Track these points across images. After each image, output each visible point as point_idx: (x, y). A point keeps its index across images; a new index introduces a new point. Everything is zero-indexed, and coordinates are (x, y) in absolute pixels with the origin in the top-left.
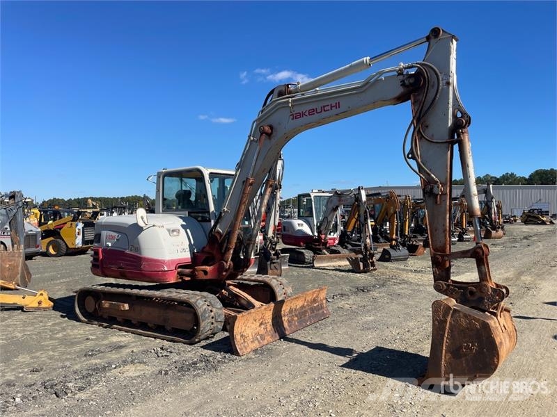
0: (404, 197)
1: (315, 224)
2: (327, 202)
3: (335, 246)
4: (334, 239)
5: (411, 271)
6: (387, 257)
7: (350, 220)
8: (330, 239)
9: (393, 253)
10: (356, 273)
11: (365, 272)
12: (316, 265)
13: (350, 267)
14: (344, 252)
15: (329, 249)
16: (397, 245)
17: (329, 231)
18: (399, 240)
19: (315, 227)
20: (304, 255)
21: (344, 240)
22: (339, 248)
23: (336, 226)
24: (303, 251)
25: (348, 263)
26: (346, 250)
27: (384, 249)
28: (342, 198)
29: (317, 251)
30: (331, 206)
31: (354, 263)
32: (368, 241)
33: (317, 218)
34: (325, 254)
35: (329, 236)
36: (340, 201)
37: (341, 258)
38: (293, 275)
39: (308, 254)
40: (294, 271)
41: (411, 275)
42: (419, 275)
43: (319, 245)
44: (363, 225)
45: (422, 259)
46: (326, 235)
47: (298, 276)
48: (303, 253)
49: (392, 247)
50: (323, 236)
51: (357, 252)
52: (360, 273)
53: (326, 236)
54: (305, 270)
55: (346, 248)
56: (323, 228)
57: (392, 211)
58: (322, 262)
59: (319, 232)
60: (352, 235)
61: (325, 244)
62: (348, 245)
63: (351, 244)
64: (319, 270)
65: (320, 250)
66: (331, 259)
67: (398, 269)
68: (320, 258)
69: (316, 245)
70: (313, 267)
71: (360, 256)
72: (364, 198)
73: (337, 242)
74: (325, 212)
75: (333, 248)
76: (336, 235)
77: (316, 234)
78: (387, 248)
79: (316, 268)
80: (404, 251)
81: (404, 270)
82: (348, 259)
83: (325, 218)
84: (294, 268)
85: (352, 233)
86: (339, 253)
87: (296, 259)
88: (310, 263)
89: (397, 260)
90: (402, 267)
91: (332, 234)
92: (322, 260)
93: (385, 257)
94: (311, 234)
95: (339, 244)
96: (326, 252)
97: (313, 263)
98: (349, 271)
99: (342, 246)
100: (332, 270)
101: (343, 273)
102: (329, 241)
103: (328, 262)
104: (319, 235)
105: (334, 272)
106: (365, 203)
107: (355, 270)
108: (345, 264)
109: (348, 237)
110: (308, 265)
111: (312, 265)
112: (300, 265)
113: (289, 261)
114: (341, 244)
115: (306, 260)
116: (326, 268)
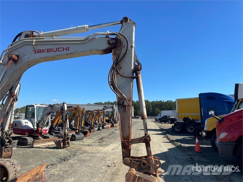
0: (82, 109)
1: (36, 122)
4: (46, 130)
5: (86, 145)
6: (74, 138)
7: (55, 119)
8: (44, 130)
9: (77, 136)
10: (59, 149)
11: (63, 148)
12: (35, 146)
13: (55, 146)
14: (51, 137)
15: (42, 136)
16: (79, 132)
17: (43, 126)
18: (80, 130)
19: (36, 124)
21: (51, 130)
22: (48, 135)
23: (48, 123)
24: (27, 138)
25: (54, 143)
26: (52, 136)
27: (73, 134)
28: (54, 108)
30: (46, 112)
31: (58, 143)
32: (66, 131)
33: (37, 119)
34: (40, 139)
35: (43, 129)
36: (52, 109)
37: (50, 141)
38: (19, 154)
39: (30, 140)
40: (20, 150)
41: (87, 148)
42: (91, 148)
43: (37, 134)
44: (64, 122)
45: (89, 138)
47: (24, 154)
48: (26, 139)
49: (76, 133)
50: (40, 129)
51: (59, 137)
52: (60, 149)
53: (42, 129)
54: (27, 149)
55: (52, 134)
56: (40, 124)
57: (77, 115)
58: (38, 144)
59: (38, 126)
60: (55, 128)
61: (41, 133)
62: (53, 133)
63: (54, 132)
65: (37, 137)
66: (44, 142)
67: (80, 144)
68: (37, 141)
69: (35, 134)
70: (32, 147)
71: (61, 139)
72: (66, 108)
73: (47, 132)
74: (42, 116)
75: (45, 135)
76: (47, 128)
77: (36, 128)
78: (74, 133)
79: (35, 148)
80: (82, 135)
81: (83, 145)
82: (54, 141)
83: (42, 118)
85: (56, 126)
86: (48, 138)
87: (22, 143)
89: (78, 140)
90: (82, 143)
91: (45, 127)
92: (38, 143)
93: (73, 138)
94: (33, 128)
95: (48, 133)
96: (41, 138)
97: (33, 145)
98: (54, 148)
99: (49, 134)
100: (45, 148)
101: (51, 150)
103: (42, 143)
104: (37, 128)
105: (46, 149)
106: (66, 111)
107: (58, 147)
108: (52, 144)
109: (53, 129)
110: (29, 146)
111: (32, 146)
112: (24, 146)
113: (18, 145)
114: (49, 133)
115: (28, 143)
116: (41, 147)
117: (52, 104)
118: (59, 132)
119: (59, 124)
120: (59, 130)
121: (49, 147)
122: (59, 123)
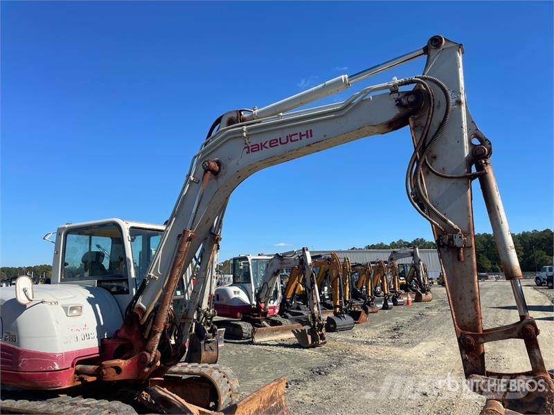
0: (343, 260)
1: (253, 291)
2: (267, 266)
3: (274, 316)
4: (274, 308)
5: (362, 342)
6: (332, 326)
7: (288, 285)
8: (270, 308)
9: (337, 321)
10: (304, 348)
11: (313, 346)
12: (257, 340)
13: (296, 341)
14: (286, 323)
15: (267, 320)
16: (342, 313)
17: (268, 298)
18: (344, 307)
19: (253, 295)
20: (241, 328)
21: (284, 309)
22: (279, 318)
23: (276, 292)
24: (240, 323)
25: (292, 335)
26: (287, 320)
27: (328, 317)
28: (284, 261)
29: (256, 324)
30: (271, 270)
31: (301, 335)
32: (316, 309)
33: (255, 284)
34: (265, 326)
35: (269, 305)
36: (281, 264)
37: (284, 330)
38: (231, 356)
39: (246, 327)
40: (231, 349)
41: (366, 348)
42: (373, 348)
43: (258, 316)
44: (309, 291)
45: (366, 327)
46: (266, 303)
47: (238, 356)
48: (239, 326)
49: (336, 314)
50: (263, 305)
51: (303, 323)
52: (307, 348)
53: (266, 305)
54: (244, 347)
55: (286, 317)
56: (262, 296)
57: (334, 275)
58: (263, 336)
59: (258, 300)
60: (291, 303)
61: (265, 314)
62: (288, 315)
63: (290, 312)
64: (260, 347)
65: (259, 321)
66: (272, 332)
67: (347, 340)
68: (260, 331)
69: (255, 316)
70: (252, 343)
71: (307, 328)
72: (309, 261)
73: (277, 311)
74: (264, 278)
75: (273, 318)
76: (276, 303)
77: (255, 303)
78: (331, 315)
79: (257, 344)
80: (349, 319)
81: (354, 342)
82: (293, 332)
83: (265, 283)
84: (231, 345)
85: (292, 300)
86: (280, 324)
87: (234, 334)
88: (248, 338)
89: (342, 330)
90: (351, 338)
91: (272, 302)
92: (263, 334)
93: (331, 326)
94: (249, 303)
95: (278, 314)
96: (266, 324)
97: (253, 337)
98: (294, 346)
99: (281, 316)
100: (277, 345)
101: (288, 350)
102: (269, 310)
103: (269, 335)
104: (257, 304)
105: (279, 348)
106: (311, 266)
107: (302, 344)
108: (289, 336)
109: (288, 305)
110: (247, 341)
111: (251, 340)
112: (236, 341)
113: (226, 337)
114: (281, 313)
115: (244, 335)
116: (268, 343)
117: (280, 252)
118: (297, 311)
119: (297, 295)
120: (298, 308)
121: (285, 343)
122: (297, 292)
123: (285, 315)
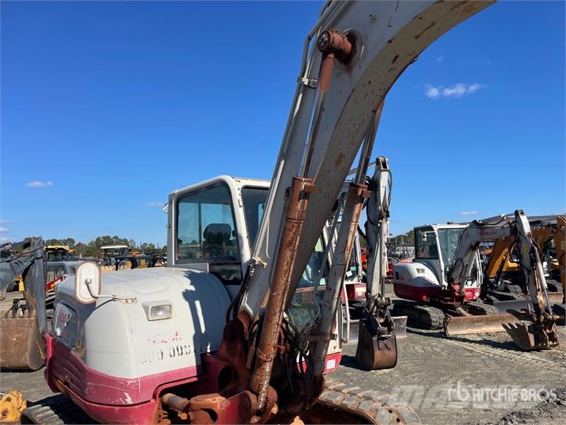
1: (443, 268)
2: (461, 237)
3: (475, 300)
4: (473, 291)
6: (562, 317)
8: (468, 290)
10: (523, 351)
11: (537, 349)
12: (451, 332)
13: (510, 339)
14: (490, 310)
15: (465, 306)
19: (443, 273)
20: (429, 315)
21: (487, 290)
22: (481, 304)
23: (475, 271)
24: (427, 309)
26: (493, 307)
28: (486, 230)
29: (449, 310)
30: (467, 243)
31: (518, 333)
32: (541, 297)
33: (445, 260)
34: (462, 315)
35: (466, 287)
36: (482, 234)
37: (490, 321)
38: (415, 354)
39: (436, 314)
40: (416, 343)
43: (451, 301)
46: (461, 284)
47: (426, 357)
48: (426, 312)
50: (457, 287)
51: (519, 316)
52: (528, 351)
53: (462, 287)
54: (434, 341)
55: (489, 302)
56: (455, 275)
57: (563, 248)
58: (459, 328)
59: (450, 281)
60: (497, 283)
61: (461, 299)
62: (493, 298)
63: (494, 295)
64: (457, 343)
65: (454, 308)
66: (472, 323)
68: (456, 322)
69: (447, 301)
70: (443, 335)
72: (527, 229)
73: (477, 294)
74: (457, 252)
75: (472, 303)
76: (476, 285)
77: (445, 284)
79: (451, 338)
82: (505, 326)
83: (459, 260)
84: (416, 337)
85: (497, 279)
86: (482, 312)
87: (419, 323)
88: (439, 328)
91: (470, 283)
92: (459, 325)
94: (437, 283)
95: (480, 297)
96: (463, 311)
97: (445, 329)
98: (507, 346)
100: (480, 342)
101: (499, 351)
102: (467, 294)
103: (469, 327)
104: (449, 285)
105: (484, 348)
106: (529, 235)
107: (517, 342)
108: (496, 330)
109: (492, 286)
110: (437, 331)
111: (443, 330)
112: (424, 331)
113: (408, 324)
114: (482, 296)
115: (433, 324)
116: (467, 337)
117: (479, 219)
118: (506, 294)
119: (505, 272)
120: (507, 290)
121: (491, 338)
122: (504, 270)
123: (487, 298)
